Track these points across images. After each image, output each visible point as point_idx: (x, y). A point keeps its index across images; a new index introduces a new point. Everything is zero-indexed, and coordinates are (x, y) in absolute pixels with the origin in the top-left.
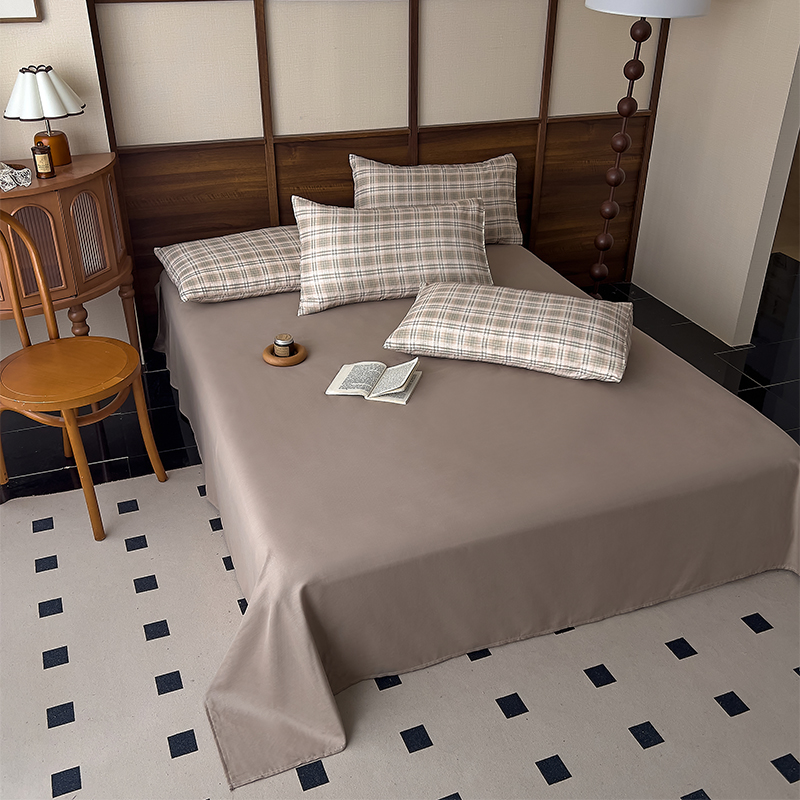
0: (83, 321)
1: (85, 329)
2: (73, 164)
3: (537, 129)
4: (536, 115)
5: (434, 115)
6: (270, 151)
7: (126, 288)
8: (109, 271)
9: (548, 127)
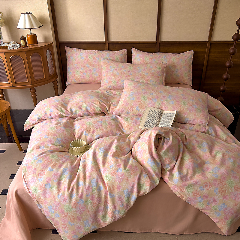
0: (34, 93)
1: (35, 96)
2: (38, 44)
3: (206, 45)
4: (207, 40)
5: (166, 37)
7: (55, 85)
8: (45, 79)
9: (211, 45)
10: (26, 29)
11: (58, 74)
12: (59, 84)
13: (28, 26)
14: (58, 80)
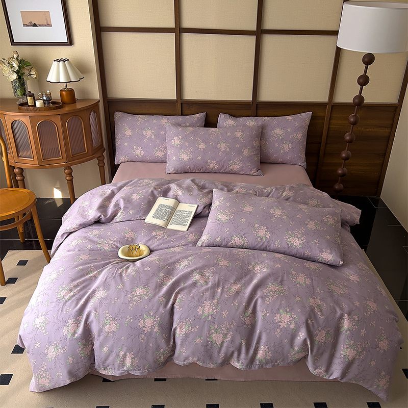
0: (70, 174)
1: (71, 178)
2: (77, 103)
3: (325, 108)
4: (327, 101)
6: (179, 106)
7: (101, 162)
8: (86, 153)
9: (332, 107)
10: (59, 82)
11: (105, 147)
12: (105, 161)
13: (62, 79)
14: (105, 154)
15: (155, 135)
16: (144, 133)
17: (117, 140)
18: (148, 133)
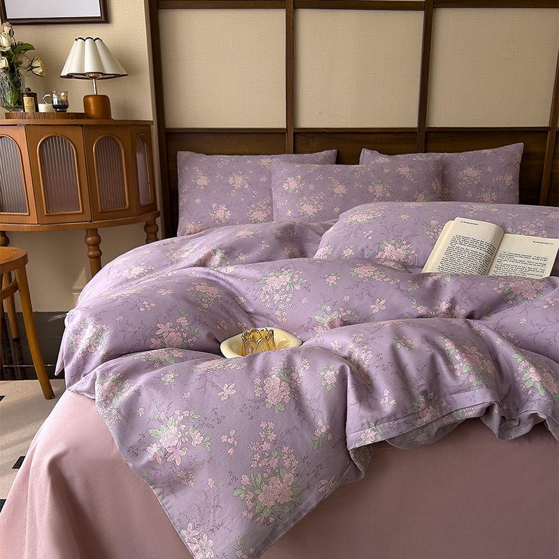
3: (546, 138)
5: (442, 117)
6: (290, 138)
7: (151, 236)
8: (127, 210)
9: (558, 136)
11: (159, 209)
15: (249, 184)
16: (231, 181)
17: (181, 196)
18: (238, 181)
